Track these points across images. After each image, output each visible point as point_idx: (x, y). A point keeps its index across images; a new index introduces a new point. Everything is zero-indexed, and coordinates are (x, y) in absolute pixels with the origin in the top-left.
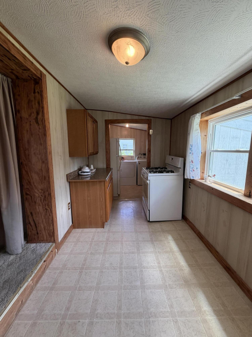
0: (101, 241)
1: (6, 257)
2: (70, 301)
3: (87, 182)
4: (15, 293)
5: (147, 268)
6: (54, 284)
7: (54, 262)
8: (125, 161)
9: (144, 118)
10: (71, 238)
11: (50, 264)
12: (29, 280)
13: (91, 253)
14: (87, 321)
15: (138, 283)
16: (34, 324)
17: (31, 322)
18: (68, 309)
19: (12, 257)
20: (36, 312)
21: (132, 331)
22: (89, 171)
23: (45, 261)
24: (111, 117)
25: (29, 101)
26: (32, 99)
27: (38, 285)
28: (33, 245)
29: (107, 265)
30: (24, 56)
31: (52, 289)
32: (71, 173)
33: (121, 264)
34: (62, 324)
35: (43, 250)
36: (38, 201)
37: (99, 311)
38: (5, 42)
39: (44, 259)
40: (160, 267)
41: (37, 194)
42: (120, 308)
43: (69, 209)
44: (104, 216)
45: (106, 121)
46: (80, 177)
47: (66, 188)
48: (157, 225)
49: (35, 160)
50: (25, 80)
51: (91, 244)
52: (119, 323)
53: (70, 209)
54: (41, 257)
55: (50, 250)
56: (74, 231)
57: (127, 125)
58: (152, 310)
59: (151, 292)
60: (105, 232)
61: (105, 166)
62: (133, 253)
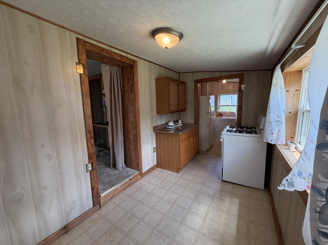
0: (170, 182)
1: (115, 170)
2: (134, 207)
3: (171, 134)
4: (111, 187)
5: (194, 213)
6: (131, 194)
7: (137, 183)
8: (223, 117)
9: (235, 73)
10: (153, 173)
11: (134, 183)
12: (119, 185)
13: (160, 187)
14: (137, 220)
15: (179, 219)
16: (115, 208)
17: (114, 206)
18: (131, 210)
19: (117, 171)
20: (118, 203)
21: (157, 240)
22: (173, 125)
23: (130, 180)
24: (199, 77)
25: (128, 80)
26: (130, 78)
27: (124, 192)
28: (128, 169)
29: (166, 198)
30: (122, 56)
31: (129, 196)
32: (158, 126)
33: (175, 202)
34: (126, 215)
35: (131, 173)
36: (132, 142)
37: (146, 220)
38: (110, 54)
39: (130, 178)
40: (205, 218)
41: (131, 137)
42: (158, 225)
43: (154, 152)
44: (179, 163)
45: (195, 81)
46: (167, 129)
47: (152, 136)
48: (230, 186)
49: (130, 116)
50: (126, 67)
51: (163, 181)
52: (152, 232)
53: (156, 153)
54: (129, 176)
55: (135, 174)
56: (157, 169)
57: (224, 81)
58: (178, 239)
59: (185, 229)
60: (177, 176)
61: (193, 122)
62: (190, 198)
